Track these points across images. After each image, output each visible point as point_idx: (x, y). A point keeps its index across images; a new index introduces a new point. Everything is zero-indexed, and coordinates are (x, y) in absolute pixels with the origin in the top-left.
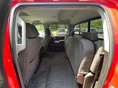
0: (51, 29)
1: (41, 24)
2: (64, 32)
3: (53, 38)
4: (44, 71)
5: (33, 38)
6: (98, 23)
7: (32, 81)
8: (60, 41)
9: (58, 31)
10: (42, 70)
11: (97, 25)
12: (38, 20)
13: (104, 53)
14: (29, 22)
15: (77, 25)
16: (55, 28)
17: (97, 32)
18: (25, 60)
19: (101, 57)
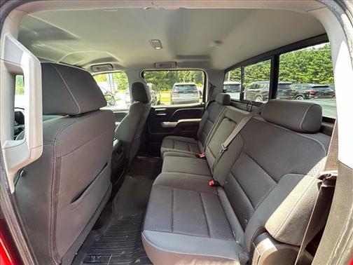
0: (155, 83)
1: (119, 67)
2: (193, 92)
3: (158, 112)
4: (126, 219)
5: (82, 115)
6: (298, 64)
7: (85, 256)
8: (179, 121)
9: (175, 91)
10: (121, 218)
11: (295, 70)
12: (108, 56)
13: (334, 173)
14: (80, 63)
15: (233, 72)
16: (166, 83)
17: (295, 94)
18: (49, 196)
19: (323, 185)
